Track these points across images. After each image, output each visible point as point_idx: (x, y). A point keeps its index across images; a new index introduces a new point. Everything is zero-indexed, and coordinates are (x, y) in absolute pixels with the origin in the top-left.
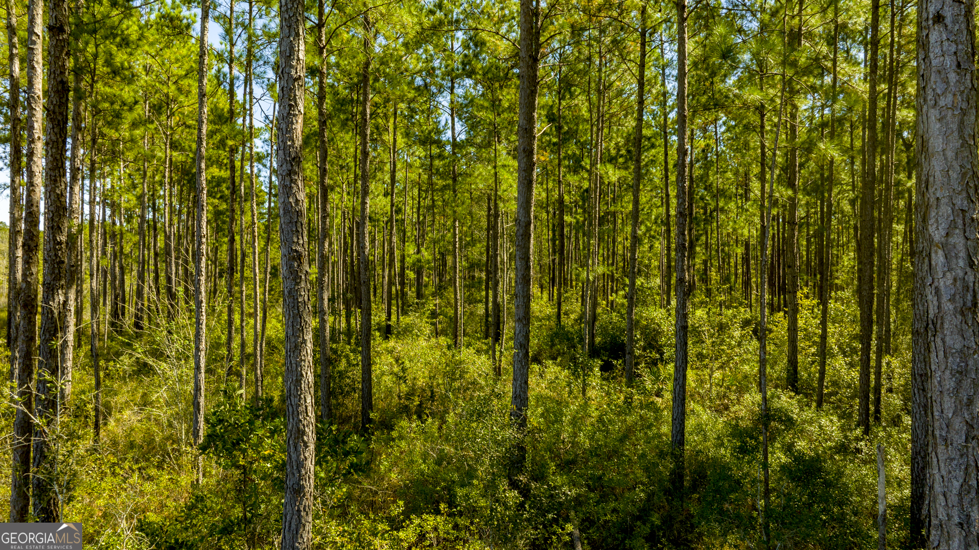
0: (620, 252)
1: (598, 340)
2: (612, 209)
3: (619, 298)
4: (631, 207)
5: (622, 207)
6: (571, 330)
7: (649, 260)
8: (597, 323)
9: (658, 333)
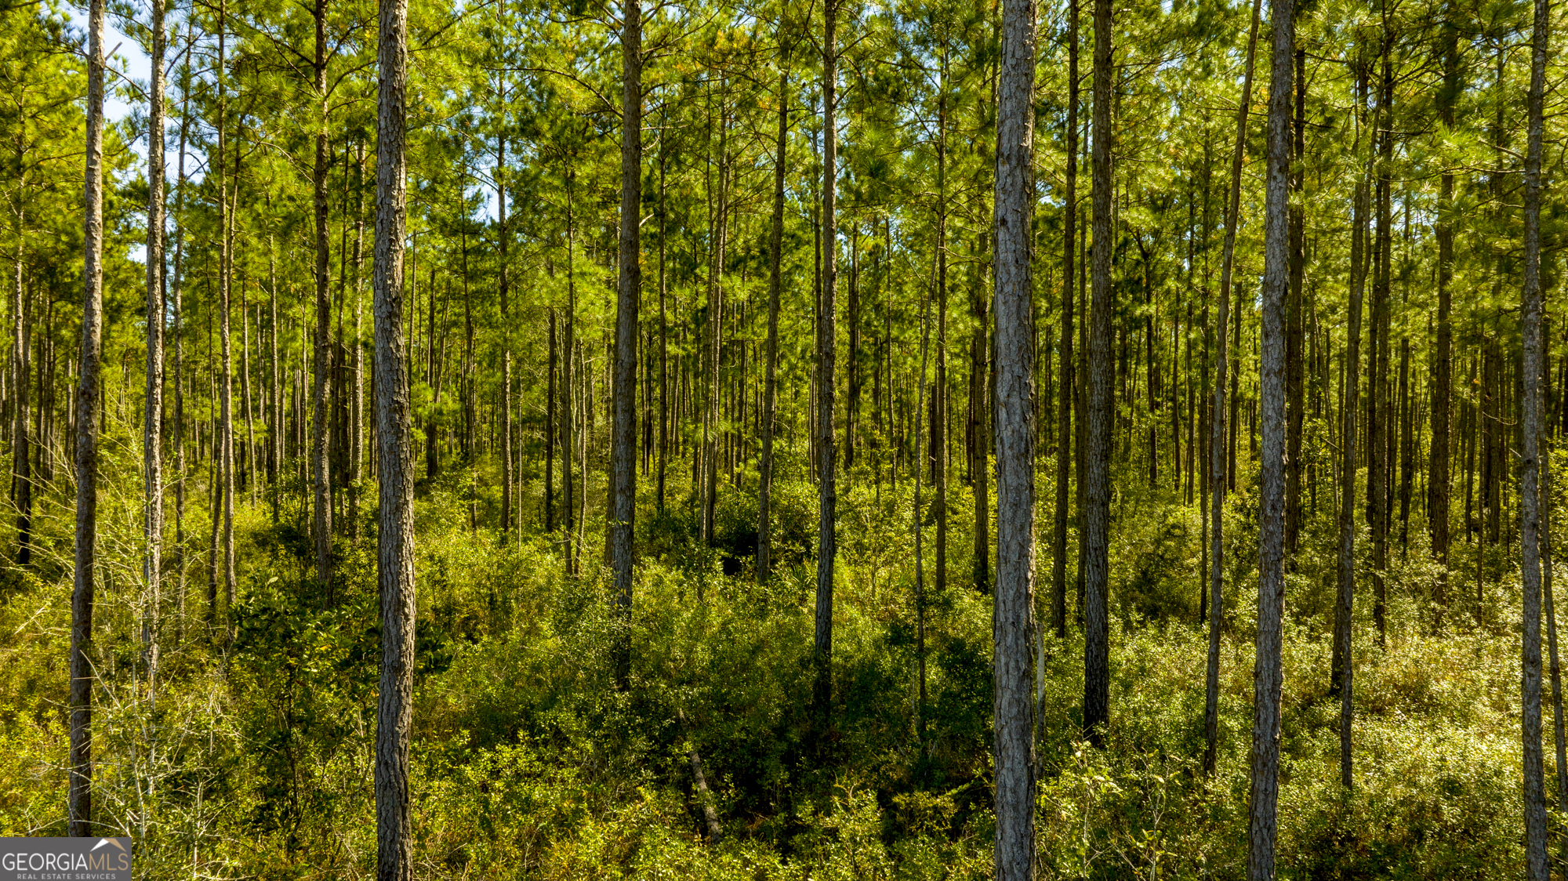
0: (751, 400)
1: (719, 529)
2: (739, 336)
3: (749, 470)
4: (766, 334)
5: (754, 333)
6: (679, 516)
7: (794, 413)
8: (717, 507)
9: (804, 517)
